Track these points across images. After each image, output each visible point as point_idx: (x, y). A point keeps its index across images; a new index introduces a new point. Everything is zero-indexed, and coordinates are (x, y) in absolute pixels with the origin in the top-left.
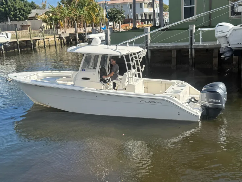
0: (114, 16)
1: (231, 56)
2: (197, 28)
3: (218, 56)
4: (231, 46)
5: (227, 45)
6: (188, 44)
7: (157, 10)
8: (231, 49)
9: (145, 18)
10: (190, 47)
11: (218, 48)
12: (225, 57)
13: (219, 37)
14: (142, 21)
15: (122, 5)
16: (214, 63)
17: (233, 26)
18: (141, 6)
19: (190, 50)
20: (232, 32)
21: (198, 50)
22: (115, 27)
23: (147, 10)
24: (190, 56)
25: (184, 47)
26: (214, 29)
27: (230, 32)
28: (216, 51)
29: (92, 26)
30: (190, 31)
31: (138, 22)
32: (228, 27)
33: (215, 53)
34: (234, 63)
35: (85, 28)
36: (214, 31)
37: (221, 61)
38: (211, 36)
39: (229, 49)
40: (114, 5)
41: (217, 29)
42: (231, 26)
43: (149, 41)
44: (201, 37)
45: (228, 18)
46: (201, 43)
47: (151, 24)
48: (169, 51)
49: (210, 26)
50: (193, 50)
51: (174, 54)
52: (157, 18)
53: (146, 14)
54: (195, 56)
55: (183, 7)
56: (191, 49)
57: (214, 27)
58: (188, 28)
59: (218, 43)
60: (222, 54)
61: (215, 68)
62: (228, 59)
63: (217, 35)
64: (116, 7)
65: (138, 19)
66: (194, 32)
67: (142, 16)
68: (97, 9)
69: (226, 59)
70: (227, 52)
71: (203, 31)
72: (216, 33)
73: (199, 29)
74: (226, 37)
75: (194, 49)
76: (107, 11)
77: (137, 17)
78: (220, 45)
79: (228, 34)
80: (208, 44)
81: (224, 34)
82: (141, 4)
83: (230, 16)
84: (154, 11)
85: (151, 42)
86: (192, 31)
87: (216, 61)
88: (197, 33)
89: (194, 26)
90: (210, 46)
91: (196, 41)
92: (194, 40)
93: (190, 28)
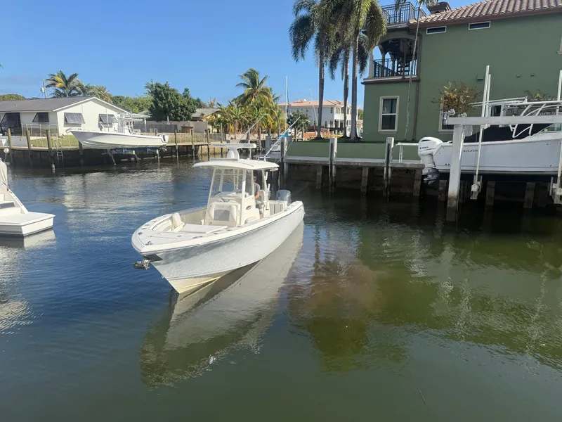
1: (437, 181)
2: (396, 142)
3: (420, 178)
4: (437, 168)
5: (432, 165)
6: (384, 161)
7: (349, 117)
8: (437, 170)
9: (336, 126)
10: (385, 165)
11: (422, 167)
12: (428, 181)
13: (423, 155)
14: (331, 129)
15: (308, 108)
16: (414, 188)
17: (441, 142)
18: (332, 112)
19: (385, 169)
20: (439, 150)
21: (395, 170)
22: (297, 135)
23: (338, 117)
24: (385, 176)
25: (379, 165)
26: (417, 144)
27: (436, 150)
28: (418, 173)
29: (268, 133)
30: (387, 144)
31: (327, 131)
32: (434, 143)
33: (417, 176)
34: (441, 188)
35: (259, 135)
36: (417, 147)
37: (424, 186)
38: (413, 154)
39: (434, 171)
40: (298, 108)
41: (420, 144)
42: (438, 142)
43: (335, 155)
44: (401, 154)
45: (438, 132)
46: (400, 161)
47: (341, 135)
48: (360, 168)
49: (414, 141)
50: (390, 170)
51: (366, 173)
52: (349, 127)
53: (336, 122)
54: (392, 177)
55: (381, 114)
56: (388, 167)
57: (418, 142)
58: (384, 142)
59: (421, 162)
60: (426, 176)
61: (417, 194)
62: (432, 184)
63: (421, 152)
64: (300, 111)
65: (326, 128)
66: (392, 146)
67: (331, 123)
68: (276, 113)
69: (430, 183)
70: (430, 174)
71: (404, 146)
72: (419, 150)
73: (399, 144)
74: (431, 155)
75: (391, 168)
76: (288, 115)
77: (326, 125)
78: (424, 165)
79: (434, 152)
80: (409, 163)
81: (429, 152)
82: (332, 109)
83: (440, 129)
84: (345, 118)
85: (337, 156)
86: (389, 145)
87: (417, 185)
88: (397, 148)
89: (393, 139)
90: (411, 165)
91: (393, 158)
92: (391, 157)
93: (388, 141)
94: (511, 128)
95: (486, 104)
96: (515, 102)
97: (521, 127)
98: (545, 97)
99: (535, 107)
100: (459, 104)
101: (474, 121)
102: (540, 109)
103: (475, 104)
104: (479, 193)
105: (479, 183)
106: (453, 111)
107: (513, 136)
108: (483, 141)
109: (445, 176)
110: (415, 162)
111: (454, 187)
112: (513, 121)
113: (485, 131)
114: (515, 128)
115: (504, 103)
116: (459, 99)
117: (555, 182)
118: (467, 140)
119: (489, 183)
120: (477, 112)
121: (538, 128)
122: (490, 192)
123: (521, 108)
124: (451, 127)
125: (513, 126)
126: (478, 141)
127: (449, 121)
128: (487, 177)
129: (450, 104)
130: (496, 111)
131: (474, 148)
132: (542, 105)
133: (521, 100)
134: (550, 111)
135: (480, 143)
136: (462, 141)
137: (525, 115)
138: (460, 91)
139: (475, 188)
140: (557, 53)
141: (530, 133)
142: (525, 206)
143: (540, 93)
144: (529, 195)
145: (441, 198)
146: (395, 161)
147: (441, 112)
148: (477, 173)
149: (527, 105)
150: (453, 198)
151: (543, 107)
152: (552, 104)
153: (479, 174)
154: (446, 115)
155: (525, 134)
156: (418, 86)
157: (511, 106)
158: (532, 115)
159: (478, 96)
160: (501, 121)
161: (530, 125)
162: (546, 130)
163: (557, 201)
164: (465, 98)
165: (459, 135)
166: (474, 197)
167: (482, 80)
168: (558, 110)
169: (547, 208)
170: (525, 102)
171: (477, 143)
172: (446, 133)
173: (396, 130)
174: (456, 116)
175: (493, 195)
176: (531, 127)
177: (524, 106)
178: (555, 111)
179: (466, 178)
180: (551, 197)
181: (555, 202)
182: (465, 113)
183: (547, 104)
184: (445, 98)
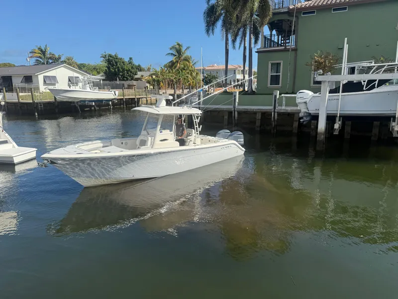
0: (209, 80)
1: (310, 121)
2: (280, 94)
3: (298, 119)
4: (310, 112)
5: (306, 110)
6: (272, 107)
7: (247, 77)
8: (310, 114)
9: (238, 83)
10: (273, 111)
11: (299, 112)
12: (304, 121)
13: (299, 103)
14: (234, 86)
15: (217, 71)
16: (294, 126)
17: (313, 93)
18: (235, 73)
19: (273, 113)
20: (311, 98)
21: (280, 114)
22: (210, 90)
23: (239, 76)
24: (272, 118)
25: (268, 111)
27: (309, 99)
28: (296, 116)
29: (189, 88)
30: (274, 96)
32: (308, 94)
33: (296, 118)
34: (312, 127)
35: (183, 90)
36: (296, 97)
37: (301, 125)
38: (292, 102)
39: (308, 114)
40: (210, 71)
41: (298, 95)
42: (310, 93)
43: (237, 104)
44: (284, 102)
45: (310, 87)
46: (283, 107)
47: (241, 89)
48: (255, 113)
49: (293, 93)
50: (276, 113)
51: (259, 116)
52: (247, 84)
53: (238, 81)
54: (278, 119)
55: (270, 74)
56: (274, 112)
57: (296, 94)
58: (272, 94)
59: (298, 108)
60: (302, 118)
61: (295, 131)
62: (306, 123)
63: (298, 101)
64: (212, 73)
65: (231, 85)
66: (278, 97)
67: (234, 81)
68: (194, 74)
69: (304, 123)
70: (306, 116)
71: (286, 97)
72: (297, 99)
73: (283, 95)
74: (305, 103)
76: (203, 76)
77: (231, 83)
78: (300, 110)
79: (308, 100)
80: (290, 109)
81: (304, 100)
82: (235, 71)
83: (312, 84)
84: (244, 77)
85: (238, 105)
86: (275, 96)
87: (296, 124)
88: (281, 98)
89: (278, 92)
90: (291, 110)
91: (279, 106)
92: (277, 105)
93: (275, 93)
94: (363, 83)
95: (345, 66)
96: (366, 64)
97: (370, 82)
98: (387, 61)
99: (379, 68)
100: (325, 66)
101: (336, 78)
102: (383, 69)
103: (337, 66)
104: (340, 130)
105: (340, 122)
106: (321, 71)
107: (364, 89)
108: (343, 92)
109: (315, 117)
110: (294, 108)
111: (322, 125)
112: (364, 78)
113: (344, 85)
114: (366, 83)
115: (357, 65)
116: (325, 62)
117: (394, 121)
118: (331, 92)
119: (346, 123)
120: (338, 72)
121: (382, 82)
122: (348, 129)
123: (370, 68)
124: (319, 83)
125: (364, 82)
126: (339, 93)
127: (319, 78)
128: (345, 118)
129: (319, 66)
130: (352, 71)
131: (336, 98)
132: (385, 66)
133: (369, 62)
134: (390, 70)
135: (341, 94)
136: (328, 92)
137: (372, 73)
138: (326, 57)
139: (337, 126)
140: (395, 29)
141: (376, 86)
142: (373, 138)
143: (383, 57)
144: (375, 131)
145: (313, 133)
146: (280, 107)
147: (313, 72)
148: (338, 116)
149: (374, 66)
150: (321, 133)
151: (385, 67)
152: (392, 65)
153: (340, 116)
154: (316, 74)
155: (373, 87)
156: (296, 54)
157: (363, 67)
158: (377, 73)
159: (339, 60)
160: (355, 78)
161: (376, 80)
162: (387, 84)
163: (395, 135)
164: (330, 62)
165: (325, 88)
166: (336, 133)
167: (342, 49)
168: (396, 70)
169: (388, 140)
170: (373, 64)
171: (338, 94)
172: (316, 87)
173: (280, 85)
174: (323, 74)
175: (350, 131)
176: (377, 82)
177: (372, 67)
178: (394, 70)
179: (331, 119)
180: (391, 132)
181: (394, 136)
182: (330, 73)
183: (388, 66)
184: (315, 62)
